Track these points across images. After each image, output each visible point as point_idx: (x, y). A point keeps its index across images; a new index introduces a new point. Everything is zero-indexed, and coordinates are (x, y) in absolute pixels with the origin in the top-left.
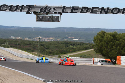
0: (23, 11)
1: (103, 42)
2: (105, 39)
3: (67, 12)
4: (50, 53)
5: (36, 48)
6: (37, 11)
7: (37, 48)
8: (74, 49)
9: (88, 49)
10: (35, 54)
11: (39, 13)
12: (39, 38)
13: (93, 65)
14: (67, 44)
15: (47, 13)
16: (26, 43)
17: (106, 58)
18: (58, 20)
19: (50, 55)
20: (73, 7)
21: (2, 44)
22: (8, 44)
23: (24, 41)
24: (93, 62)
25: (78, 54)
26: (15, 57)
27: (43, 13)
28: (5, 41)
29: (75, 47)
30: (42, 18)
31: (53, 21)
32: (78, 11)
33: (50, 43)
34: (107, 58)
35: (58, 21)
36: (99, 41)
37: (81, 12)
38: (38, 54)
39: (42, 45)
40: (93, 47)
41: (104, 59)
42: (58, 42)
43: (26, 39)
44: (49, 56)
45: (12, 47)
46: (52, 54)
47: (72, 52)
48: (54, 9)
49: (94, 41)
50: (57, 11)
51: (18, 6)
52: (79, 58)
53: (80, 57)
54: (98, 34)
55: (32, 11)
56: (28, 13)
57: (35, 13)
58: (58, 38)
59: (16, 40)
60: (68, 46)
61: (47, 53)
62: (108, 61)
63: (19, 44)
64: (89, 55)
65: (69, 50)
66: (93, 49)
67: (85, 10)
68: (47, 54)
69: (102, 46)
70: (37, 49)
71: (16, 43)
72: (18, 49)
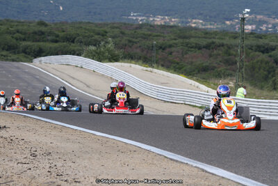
16: (192, 40)
21: (88, 44)
23: (184, 33)
26: (141, 98)
28: (104, 34)
39: (266, 50)
43: (196, 23)
45: (130, 57)
59: (152, 27)
63: (161, 48)
71: (148, 43)
72: (153, 67)
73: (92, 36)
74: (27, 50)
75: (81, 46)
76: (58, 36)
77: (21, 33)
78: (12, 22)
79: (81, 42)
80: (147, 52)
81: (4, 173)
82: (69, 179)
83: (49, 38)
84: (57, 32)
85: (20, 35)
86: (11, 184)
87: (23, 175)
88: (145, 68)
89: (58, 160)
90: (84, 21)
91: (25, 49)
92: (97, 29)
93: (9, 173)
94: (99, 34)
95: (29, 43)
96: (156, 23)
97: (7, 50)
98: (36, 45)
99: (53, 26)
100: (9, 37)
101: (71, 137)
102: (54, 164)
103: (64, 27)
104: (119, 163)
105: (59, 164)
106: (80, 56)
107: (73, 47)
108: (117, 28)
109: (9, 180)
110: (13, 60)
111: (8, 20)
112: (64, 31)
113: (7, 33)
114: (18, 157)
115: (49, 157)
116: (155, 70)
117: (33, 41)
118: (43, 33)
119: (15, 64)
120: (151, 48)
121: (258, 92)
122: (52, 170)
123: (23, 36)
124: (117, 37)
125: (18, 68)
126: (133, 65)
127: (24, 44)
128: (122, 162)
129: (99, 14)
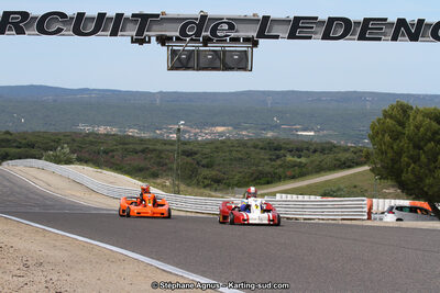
0: (120, 33)
1: (404, 142)
2: (410, 129)
3: (277, 37)
4: (218, 181)
5: (166, 164)
6: (168, 34)
7: (172, 163)
8: (300, 165)
9: (350, 167)
10: (163, 187)
11: (178, 39)
12: (179, 129)
13: (369, 223)
14: (275, 148)
15: (206, 41)
16: (131, 146)
17: (414, 199)
18: (243, 64)
19: (216, 190)
20: (297, 19)
21: (46, 150)
22: (67, 150)
23: (124, 141)
24: (369, 213)
25: (316, 185)
26: (94, 195)
27: (192, 40)
28: (58, 142)
29: (303, 160)
30: (189, 58)
31: (227, 68)
32: (316, 33)
33: (218, 146)
34: (417, 198)
35: (245, 69)
36: (387, 138)
37: (326, 37)
38: (174, 185)
39: (189, 154)
40: (367, 159)
41: (406, 203)
42: (242, 144)
43: (132, 132)
44: (213, 194)
45: (82, 160)
46: (222, 186)
47: (293, 178)
48: (231, 27)
49: (372, 138)
50: (242, 34)
51: (102, 16)
52: (319, 198)
53: (324, 195)
54: (386, 115)
55: (153, 34)
56: (140, 40)
57: (163, 40)
58: (246, 129)
59: (97, 135)
60: (278, 157)
61: (206, 182)
62: (421, 209)
63: (105, 152)
64: (355, 187)
65: (281, 169)
66: (367, 168)
67: (337, 28)
68: (205, 187)
69: (399, 154)
70: (171, 169)
71: (95, 148)
73: (49, 143)
75: (40, 151)
76: (20, 143)
79: (40, 148)
83: (14, 144)
84: (19, 140)
88: (96, 170)
92: (53, 138)
94: (54, 141)
96: (100, 132)
98: (1, 151)
99: (17, 135)
103: (25, 136)
106: (40, 158)
107: (33, 151)
108: (69, 136)
112: (25, 139)
116: (105, 172)
118: (8, 141)
120: (98, 153)
121: (190, 189)
124: (70, 143)
129: (54, 125)
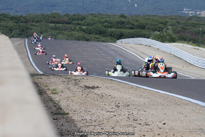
21: (154, 30)
26: (191, 68)
28: (165, 24)
45: (183, 39)
59: (199, 18)
71: (196, 29)
72: (200, 46)
73: (157, 25)
74: (113, 34)
75: (149, 32)
76: (133, 25)
77: (108, 23)
78: (102, 15)
79: (149, 29)
80: (195, 36)
81: (98, 118)
82: (142, 123)
83: (127, 26)
84: (132, 22)
85: (107, 24)
86: (102, 126)
87: (110, 120)
88: (194, 47)
89: (134, 109)
90: (151, 14)
91: (111, 33)
92: (161, 20)
93: (101, 119)
94: (162, 23)
95: (113, 30)
96: (201, 16)
97: (99, 34)
98: (118, 31)
99: (130, 18)
100: (100, 25)
101: (143, 94)
102: (132, 112)
103: (138, 19)
104: (176, 112)
105: (135, 113)
106: (149, 38)
107: (144, 32)
108: (174, 19)
109: (101, 123)
110: (103, 41)
111: (99, 14)
112: (138, 22)
113: (99, 22)
114: (107, 107)
115: (128, 108)
116: (201, 48)
117: (117, 28)
118: (123, 23)
119: (105, 44)
120: (198, 33)
122: (130, 117)
123: (109, 25)
124: (174, 25)
125: (106, 46)
126: (186, 45)
127: (110, 30)
128: (178, 111)
129: (162, 10)
